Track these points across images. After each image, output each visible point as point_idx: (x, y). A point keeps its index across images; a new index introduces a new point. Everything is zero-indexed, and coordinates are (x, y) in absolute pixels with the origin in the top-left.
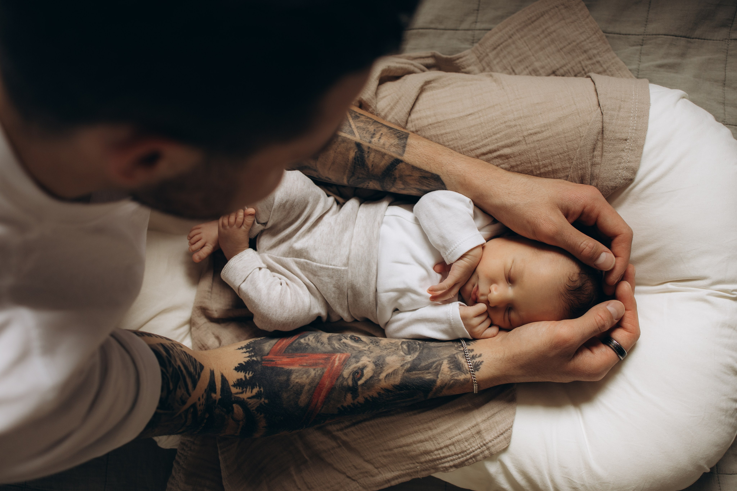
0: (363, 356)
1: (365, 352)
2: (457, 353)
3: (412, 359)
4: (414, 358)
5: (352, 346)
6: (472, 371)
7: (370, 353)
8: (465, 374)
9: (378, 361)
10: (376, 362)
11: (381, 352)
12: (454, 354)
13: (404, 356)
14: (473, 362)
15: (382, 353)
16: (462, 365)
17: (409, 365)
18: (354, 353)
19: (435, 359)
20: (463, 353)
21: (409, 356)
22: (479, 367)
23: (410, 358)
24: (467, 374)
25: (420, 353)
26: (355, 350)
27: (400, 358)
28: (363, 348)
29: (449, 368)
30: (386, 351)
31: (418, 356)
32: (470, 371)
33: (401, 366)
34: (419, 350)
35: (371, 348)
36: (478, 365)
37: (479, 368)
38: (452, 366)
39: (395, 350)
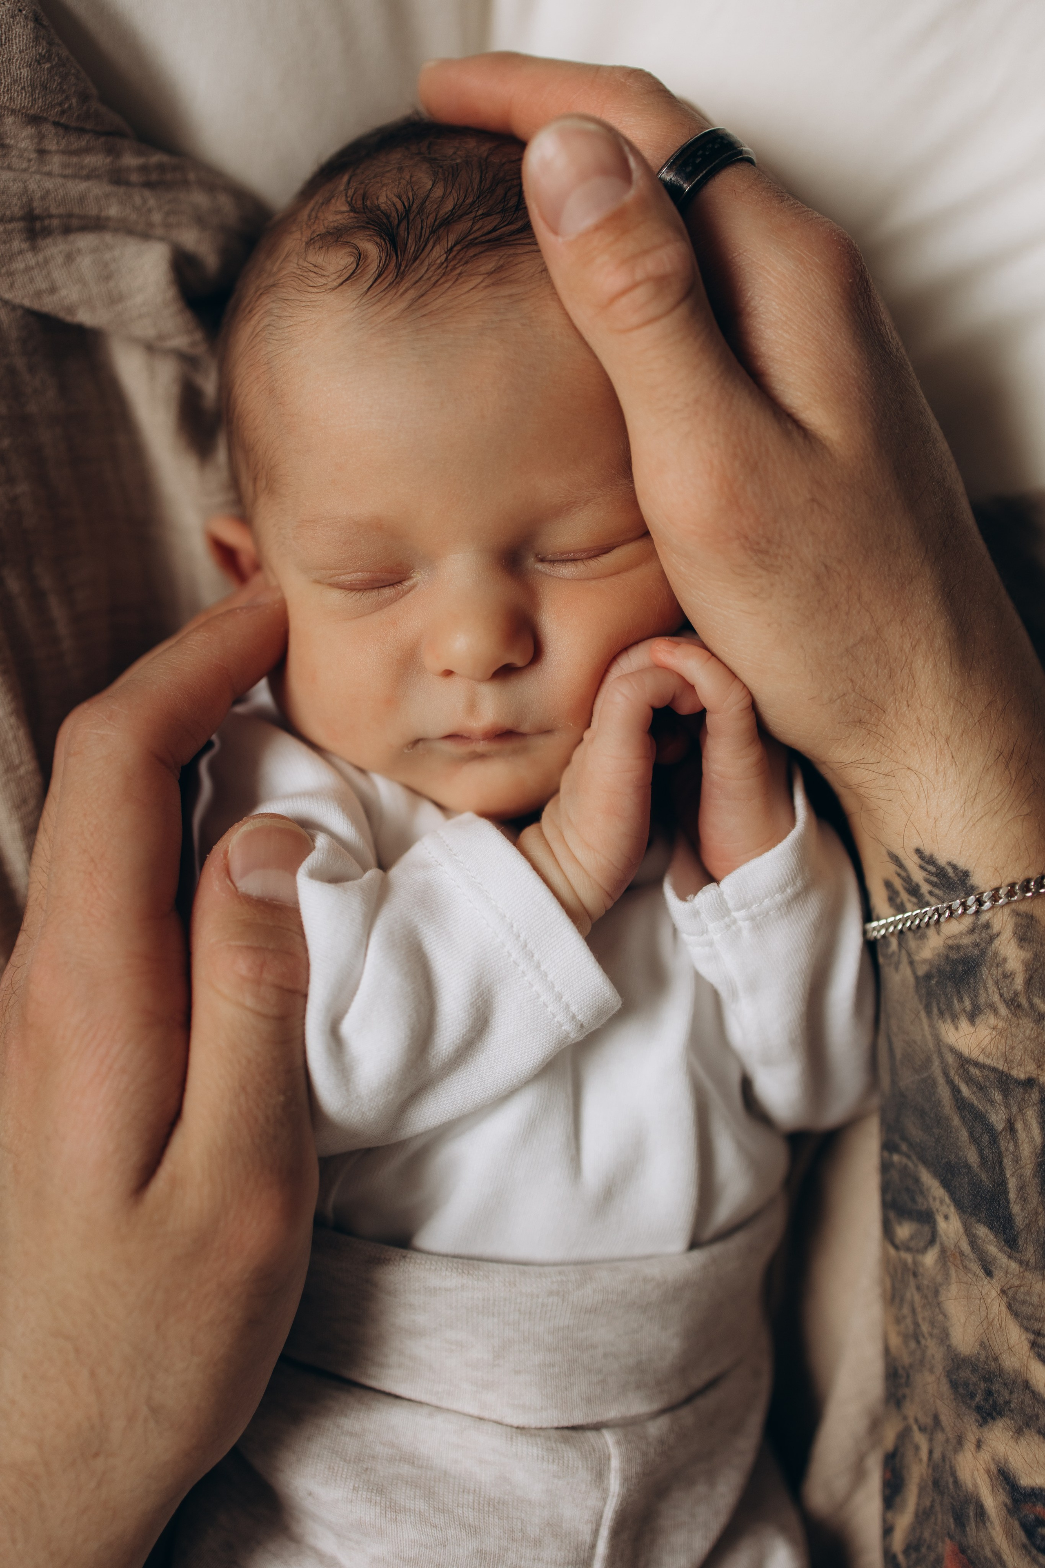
0: (954, 1474)
1: (937, 1455)
2: (911, 963)
3: (952, 1210)
4: (947, 1200)
5: (917, 1515)
6: (980, 902)
7: (943, 1430)
8: (992, 938)
9: (972, 1396)
10: (979, 1409)
11: (931, 1371)
12: (917, 978)
13: (943, 1251)
14: (931, 893)
15: (939, 1369)
16: (951, 947)
17: (982, 1231)
18: (944, 1519)
19: (944, 1092)
20: (910, 935)
21: (942, 1224)
22: (950, 871)
23: (946, 1217)
24: (996, 927)
25: (925, 1163)
26: (932, 1507)
27: (953, 1272)
28: (920, 1460)
29: (972, 1018)
30: (929, 1340)
31: (936, 1174)
32: (977, 912)
33: (989, 1273)
34: (908, 1157)
35: (923, 1420)
36: (941, 873)
37: (955, 867)
38: (961, 1000)
39: (918, 1288)
